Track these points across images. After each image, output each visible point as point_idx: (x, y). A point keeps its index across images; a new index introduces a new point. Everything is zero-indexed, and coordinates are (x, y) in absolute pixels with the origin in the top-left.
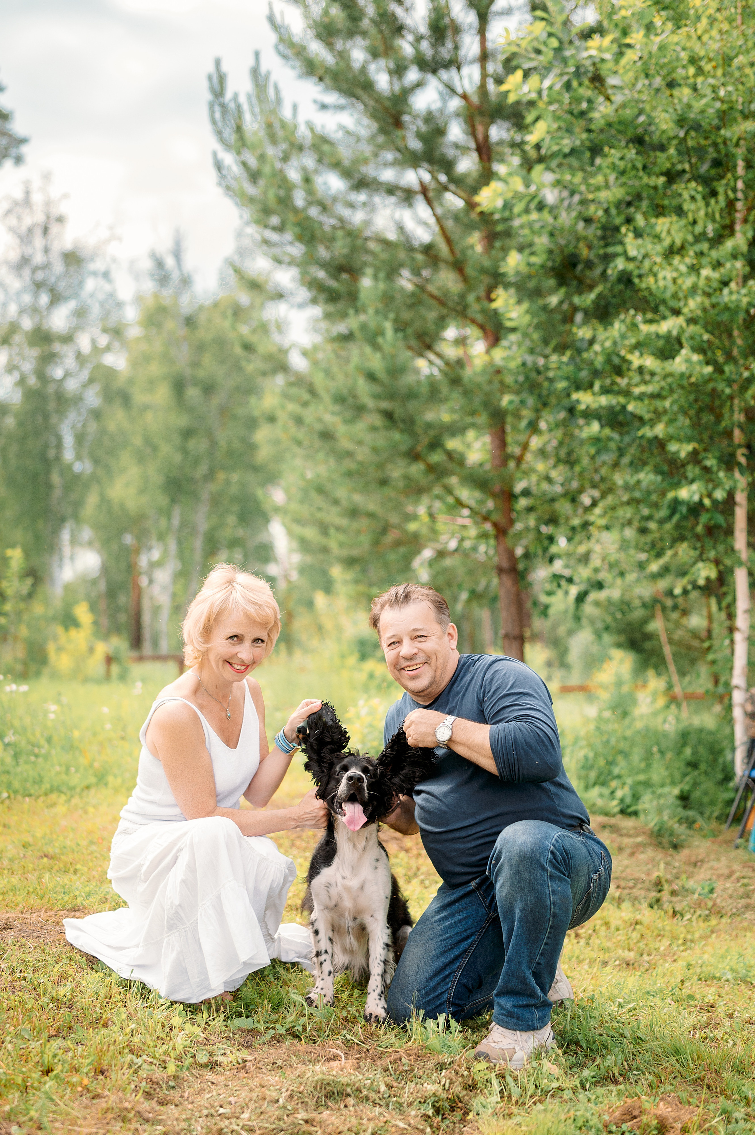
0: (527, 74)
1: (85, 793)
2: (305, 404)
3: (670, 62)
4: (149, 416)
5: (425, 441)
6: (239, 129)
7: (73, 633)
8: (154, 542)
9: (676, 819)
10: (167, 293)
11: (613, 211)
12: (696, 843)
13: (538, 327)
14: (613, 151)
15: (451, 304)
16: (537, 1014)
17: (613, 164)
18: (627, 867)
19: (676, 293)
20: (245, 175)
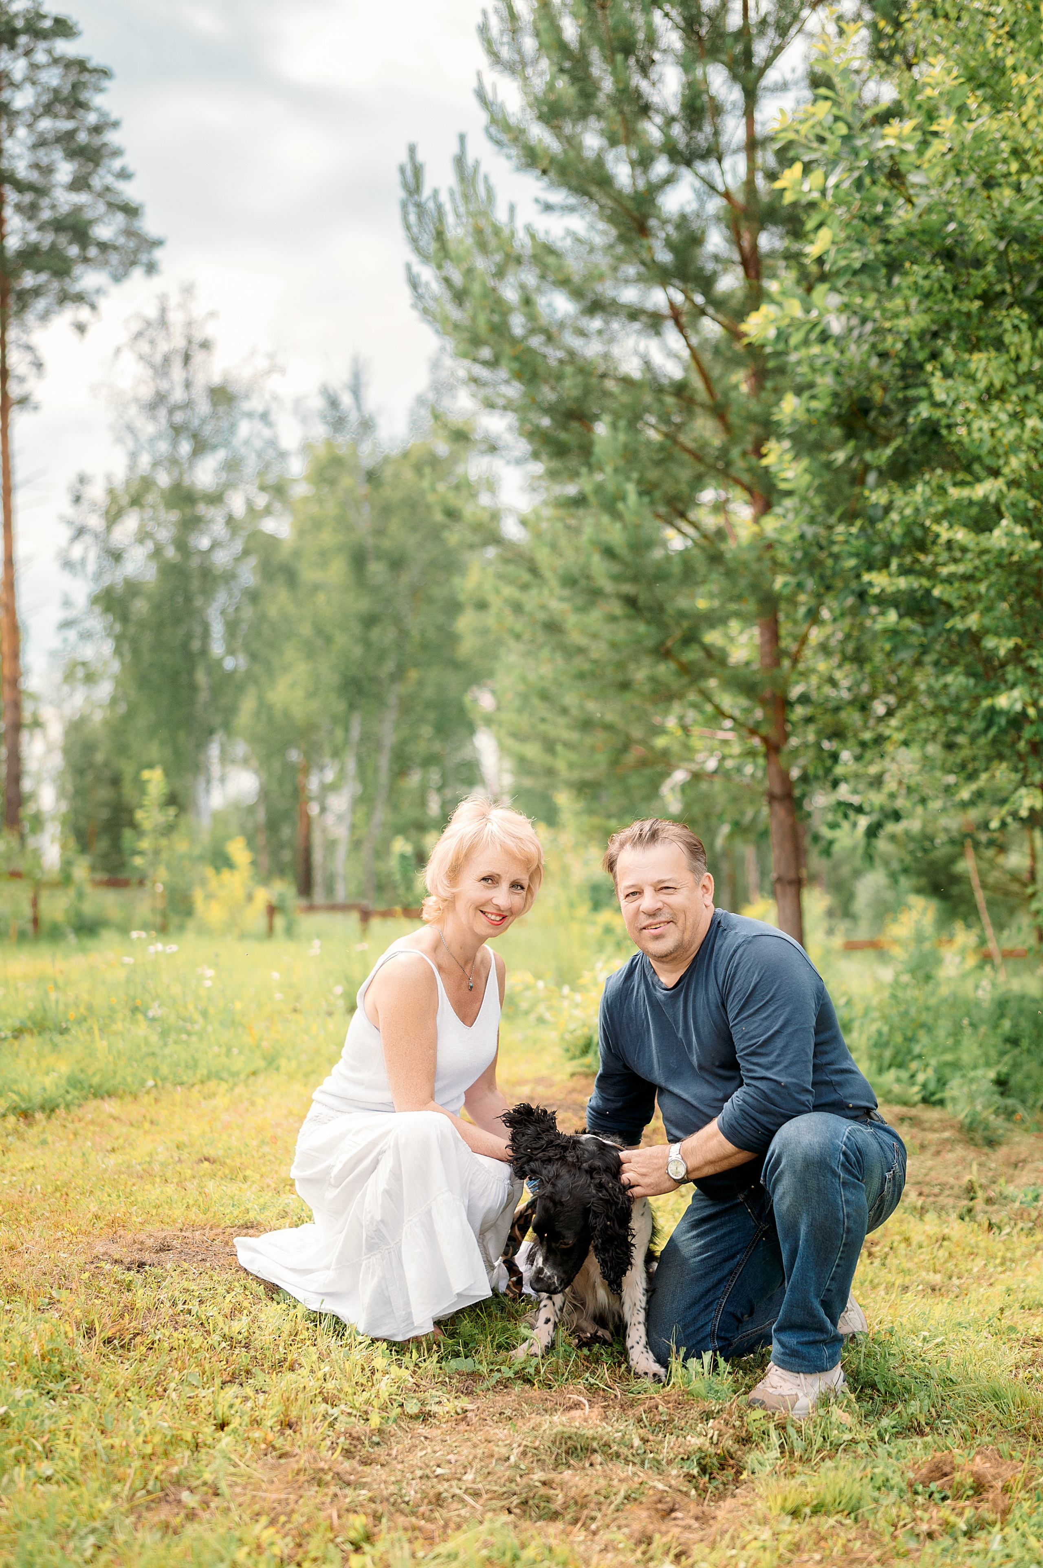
0: (807, 168)
1: (252, 1079)
2: (525, 587)
3: (988, 155)
4: (321, 598)
5: (678, 633)
6: (440, 236)
7: (226, 875)
8: (327, 760)
9: (992, 1110)
10: (343, 440)
11: (916, 344)
12: (1017, 1139)
13: (820, 490)
14: (915, 267)
15: (710, 460)
16: (827, 1352)
17: (916, 283)
18: (931, 1169)
19: (995, 448)
20: (447, 295)
